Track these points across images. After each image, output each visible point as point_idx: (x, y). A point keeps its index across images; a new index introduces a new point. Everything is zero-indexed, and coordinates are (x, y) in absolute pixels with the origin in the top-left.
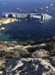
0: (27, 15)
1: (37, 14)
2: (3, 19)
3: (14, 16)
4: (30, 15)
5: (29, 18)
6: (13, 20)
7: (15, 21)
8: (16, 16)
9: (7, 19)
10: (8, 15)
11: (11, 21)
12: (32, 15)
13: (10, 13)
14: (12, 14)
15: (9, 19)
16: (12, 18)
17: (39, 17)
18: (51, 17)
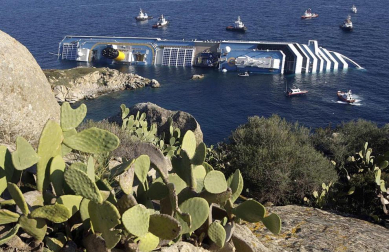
0: (202, 49)
1: (260, 47)
2: (62, 72)
3: (126, 56)
4: (220, 50)
6: (117, 81)
7: (128, 86)
8: (139, 57)
9: (84, 72)
10: (95, 52)
11: (105, 84)
12: (228, 49)
13: (104, 42)
14: (115, 47)
15: (96, 75)
16: (111, 70)
17: (272, 62)
18: (347, 61)
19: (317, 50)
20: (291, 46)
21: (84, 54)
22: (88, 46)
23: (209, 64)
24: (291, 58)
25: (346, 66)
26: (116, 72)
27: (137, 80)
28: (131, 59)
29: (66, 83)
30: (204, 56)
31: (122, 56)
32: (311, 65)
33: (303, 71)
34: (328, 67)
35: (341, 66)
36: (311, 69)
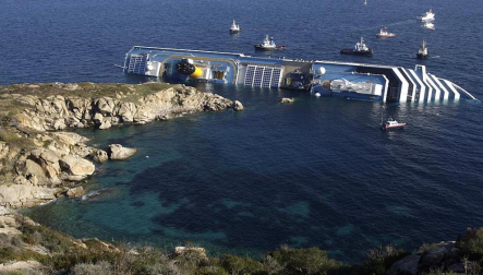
0: (292, 69)
1: (359, 69)
2: (131, 87)
3: (203, 72)
4: (312, 71)
5: (306, 91)
6: (193, 101)
7: (206, 107)
8: (217, 74)
9: (156, 89)
10: (167, 66)
11: (180, 103)
12: (323, 70)
13: (178, 55)
14: (191, 61)
15: (170, 93)
16: (188, 88)
17: (374, 88)
18: (458, 90)
19: (425, 76)
20: (396, 70)
21: (154, 68)
22: (159, 59)
23: (299, 86)
24: (395, 85)
25: (457, 96)
26: (193, 91)
27: (217, 101)
28: (209, 76)
29: (135, 100)
30: (294, 77)
31: (198, 72)
32: (418, 93)
33: (409, 100)
34: (437, 97)
35: (452, 95)
36: (417, 98)
